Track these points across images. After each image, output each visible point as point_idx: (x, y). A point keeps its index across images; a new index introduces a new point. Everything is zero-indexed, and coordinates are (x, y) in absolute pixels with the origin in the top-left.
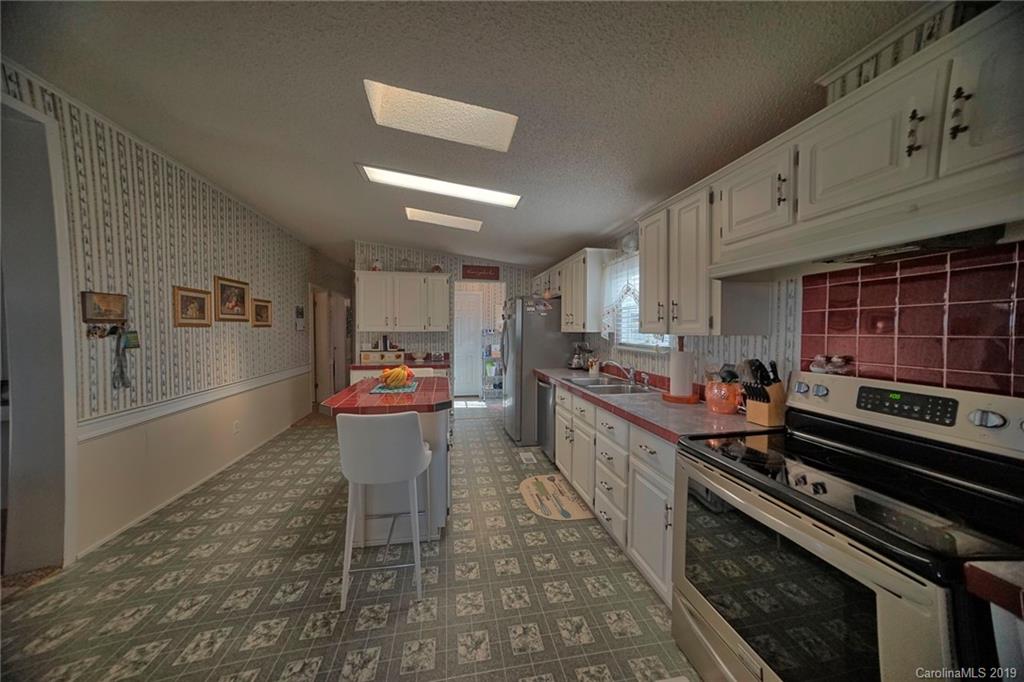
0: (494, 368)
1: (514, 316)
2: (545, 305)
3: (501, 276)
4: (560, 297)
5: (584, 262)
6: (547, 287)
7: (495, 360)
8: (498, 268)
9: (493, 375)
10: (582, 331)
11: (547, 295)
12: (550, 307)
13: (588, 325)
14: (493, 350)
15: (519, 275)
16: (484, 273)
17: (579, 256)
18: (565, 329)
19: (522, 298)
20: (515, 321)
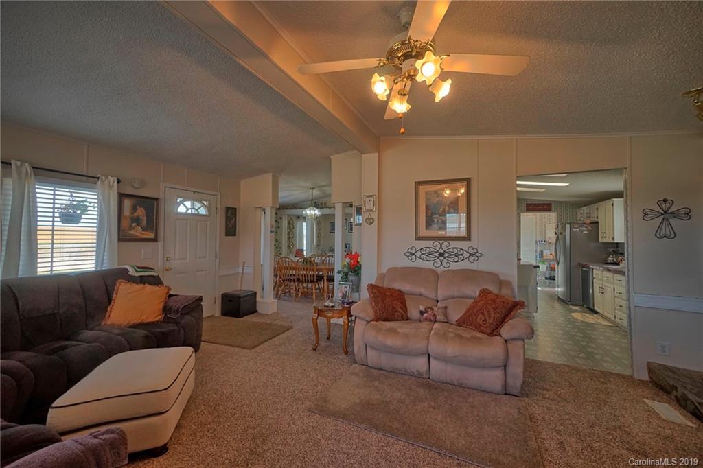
0: (545, 266)
1: (564, 233)
2: (586, 227)
3: (553, 208)
4: (597, 223)
5: (613, 205)
6: (589, 215)
7: (546, 260)
8: (551, 204)
9: (545, 270)
10: (612, 241)
11: (588, 221)
12: (590, 228)
13: (615, 239)
14: (544, 254)
15: (567, 207)
16: (541, 207)
17: (609, 202)
18: (601, 240)
19: (570, 224)
20: (565, 236)
